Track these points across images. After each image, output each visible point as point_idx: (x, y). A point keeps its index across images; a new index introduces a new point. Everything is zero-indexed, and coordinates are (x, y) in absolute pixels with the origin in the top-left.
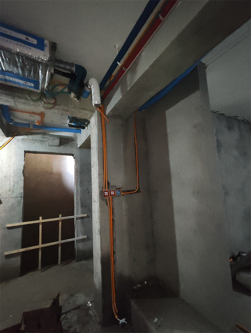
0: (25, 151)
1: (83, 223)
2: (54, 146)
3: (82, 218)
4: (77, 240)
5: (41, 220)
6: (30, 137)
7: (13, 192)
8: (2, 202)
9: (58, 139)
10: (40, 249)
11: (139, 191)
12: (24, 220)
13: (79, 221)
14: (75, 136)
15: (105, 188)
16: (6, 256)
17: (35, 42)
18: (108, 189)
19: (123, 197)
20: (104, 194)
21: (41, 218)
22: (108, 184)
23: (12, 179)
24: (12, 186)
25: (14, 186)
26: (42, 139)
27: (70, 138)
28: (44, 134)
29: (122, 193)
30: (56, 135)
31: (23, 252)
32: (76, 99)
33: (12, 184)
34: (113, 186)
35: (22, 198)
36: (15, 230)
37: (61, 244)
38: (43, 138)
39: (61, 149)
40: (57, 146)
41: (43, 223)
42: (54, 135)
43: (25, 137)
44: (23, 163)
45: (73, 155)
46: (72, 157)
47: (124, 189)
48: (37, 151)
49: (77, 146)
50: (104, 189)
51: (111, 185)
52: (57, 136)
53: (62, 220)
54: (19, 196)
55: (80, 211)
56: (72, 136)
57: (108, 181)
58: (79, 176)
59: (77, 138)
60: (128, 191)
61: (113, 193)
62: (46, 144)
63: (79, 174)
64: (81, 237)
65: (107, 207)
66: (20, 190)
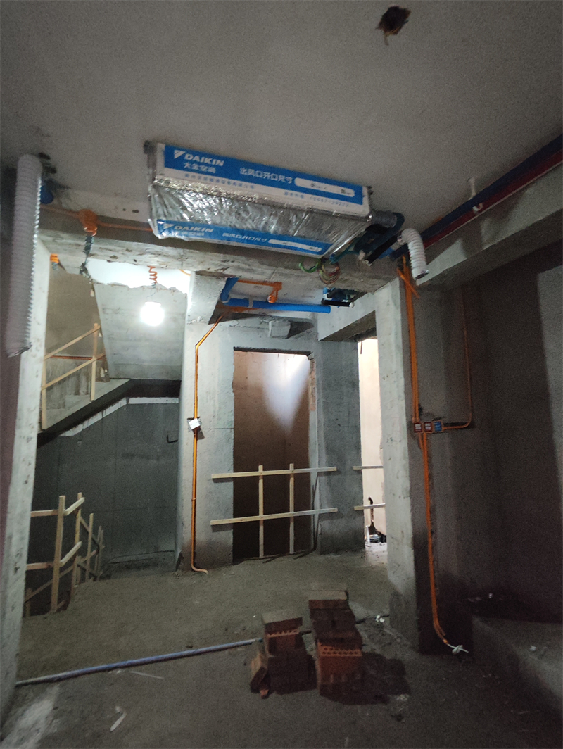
0: (234, 348)
1: (329, 483)
2: (279, 337)
3: (329, 473)
4: (320, 515)
5: (261, 472)
6: (242, 322)
7: (219, 419)
8: (204, 434)
9: (288, 325)
10: (261, 523)
11: (472, 426)
12: (236, 471)
13: (323, 478)
14: (313, 317)
15: (415, 417)
16: (213, 526)
17: (350, 193)
18: (421, 420)
19: (446, 435)
20: (415, 427)
21: (261, 467)
22: (420, 410)
23: (217, 396)
24: (217, 409)
25: (220, 408)
26: (261, 326)
27: (305, 321)
28: (263, 316)
29: (443, 428)
30: (283, 318)
31: (235, 524)
32: (367, 262)
33: (217, 405)
34: (428, 414)
35: (233, 430)
36: (223, 484)
37: (294, 517)
38: (261, 323)
39: (291, 343)
40: (283, 338)
41: (264, 477)
42: (279, 318)
43: (234, 322)
44: (232, 369)
45: (307, 354)
46: (304, 357)
47: (446, 420)
48: (253, 347)
49: (317, 337)
50: (413, 418)
51: (425, 411)
52: (285, 319)
53: (295, 474)
54: (227, 427)
55: (324, 460)
56: (308, 318)
57: (419, 405)
58: (321, 394)
59: (316, 321)
60: (453, 424)
61: (428, 426)
62: (267, 335)
63: (321, 390)
64: (327, 510)
65: (419, 449)
66: (228, 417)
